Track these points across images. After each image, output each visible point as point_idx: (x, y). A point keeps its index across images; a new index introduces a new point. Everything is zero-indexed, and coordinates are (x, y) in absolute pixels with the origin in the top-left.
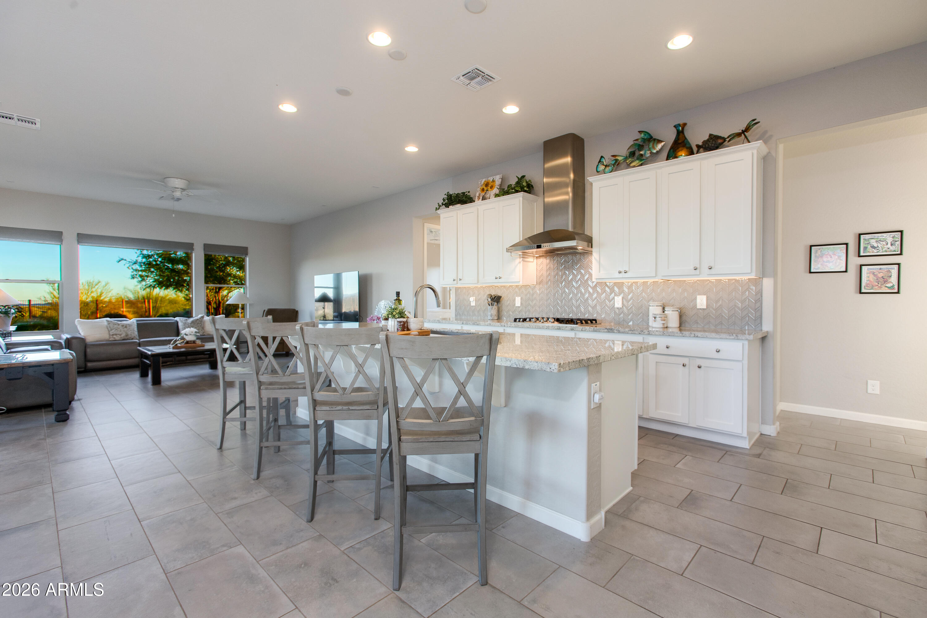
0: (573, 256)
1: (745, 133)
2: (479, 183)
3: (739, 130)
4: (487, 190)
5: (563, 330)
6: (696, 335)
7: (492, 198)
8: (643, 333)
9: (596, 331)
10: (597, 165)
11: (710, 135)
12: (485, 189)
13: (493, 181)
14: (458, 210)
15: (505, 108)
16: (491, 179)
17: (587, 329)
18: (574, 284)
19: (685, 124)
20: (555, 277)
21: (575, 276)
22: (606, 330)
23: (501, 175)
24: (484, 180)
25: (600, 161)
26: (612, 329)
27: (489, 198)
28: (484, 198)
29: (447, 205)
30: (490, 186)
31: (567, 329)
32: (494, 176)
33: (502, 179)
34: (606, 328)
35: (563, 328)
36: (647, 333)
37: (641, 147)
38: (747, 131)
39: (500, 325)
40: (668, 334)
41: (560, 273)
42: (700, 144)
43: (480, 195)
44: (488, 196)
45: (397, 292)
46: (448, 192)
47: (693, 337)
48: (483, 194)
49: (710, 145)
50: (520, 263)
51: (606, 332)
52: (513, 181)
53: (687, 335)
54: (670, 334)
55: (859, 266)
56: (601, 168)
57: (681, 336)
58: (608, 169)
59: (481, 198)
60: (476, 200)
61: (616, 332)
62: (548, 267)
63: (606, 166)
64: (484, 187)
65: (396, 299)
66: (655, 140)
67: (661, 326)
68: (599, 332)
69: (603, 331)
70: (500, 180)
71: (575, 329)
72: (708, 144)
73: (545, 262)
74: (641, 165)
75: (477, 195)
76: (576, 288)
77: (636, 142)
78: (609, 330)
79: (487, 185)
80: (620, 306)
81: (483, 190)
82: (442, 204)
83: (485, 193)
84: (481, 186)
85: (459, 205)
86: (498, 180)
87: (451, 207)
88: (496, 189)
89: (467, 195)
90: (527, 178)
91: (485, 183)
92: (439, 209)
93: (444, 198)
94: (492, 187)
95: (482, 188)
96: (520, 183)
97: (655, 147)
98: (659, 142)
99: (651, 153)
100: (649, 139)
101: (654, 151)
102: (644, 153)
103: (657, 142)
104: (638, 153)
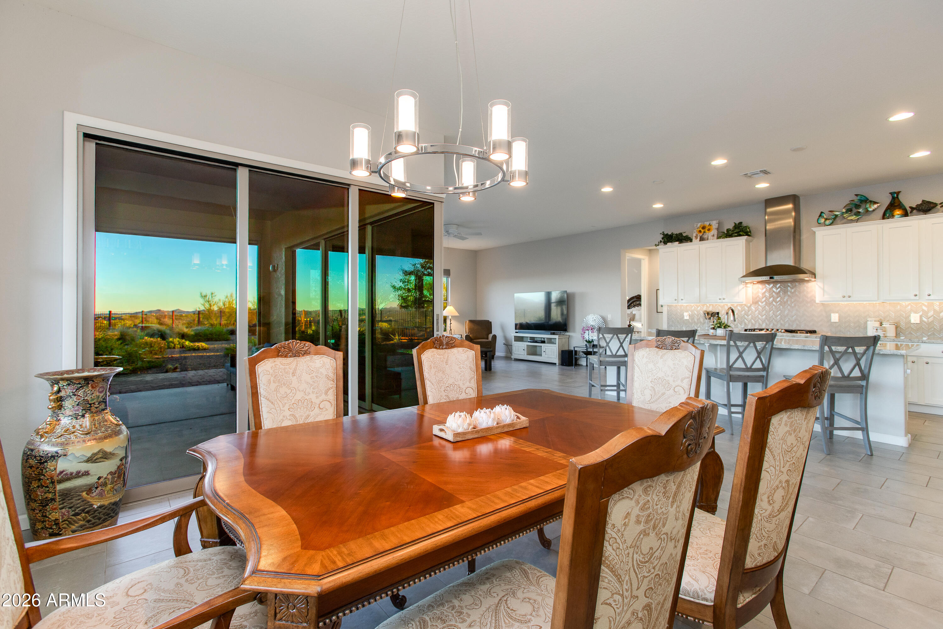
2: (695, 226)
4: (704, 232)
7: (711, 239)
10: (818, 219)
11: (923, 201)
12: (702, 231)
13: (710, 225)
14: (674, 247)
15: (758, 185)
16: (707, 224)
19: (900, 192)
23: (718, 221)
24: (699, 225)
25: (820, 216)
27: (708, 239)
28: (702, 239)
29: (665, 243)
30: (707, 229)
32: (709, 221)
33: (719, 224)
37: (857, 206)
43: (697, 235)
44: (705, 236)
46: (663, 232)
48: (701, 234)
49: (923, 208)
50: (743, 288)
52: (731, 226)
56: (822, 220)
58: (828, 222)
59: (699, 238)
60: (694, 239)
63: (826, 219)
64: (701, 229)
66: (871, 201)
70: (717, 225)
74: (857, 221)
75: (694, 235)
77: (852, 202)
79: (704, 228)
80: (837, 320)
81: (700, 231)
82: (661, 242)
83: (703, 234)
84: (698, 228)
85: (678, 243)
86: (715, 224)
87: (669, 244)
88: (714, 232)
89: (684, 235)
90: (744, 224)
91: (702, 226)
92: (658, 245)
93: (662, 236)
94: (709, 230)
95: (698, 230)
96: (739, 228)
97: (870, 207)
98: (875, 203)
99: (867, 211)
100: (865, 201)
101: (870, 209)
102: (861, 210)
103: (872, 203)
104: (855, 211)
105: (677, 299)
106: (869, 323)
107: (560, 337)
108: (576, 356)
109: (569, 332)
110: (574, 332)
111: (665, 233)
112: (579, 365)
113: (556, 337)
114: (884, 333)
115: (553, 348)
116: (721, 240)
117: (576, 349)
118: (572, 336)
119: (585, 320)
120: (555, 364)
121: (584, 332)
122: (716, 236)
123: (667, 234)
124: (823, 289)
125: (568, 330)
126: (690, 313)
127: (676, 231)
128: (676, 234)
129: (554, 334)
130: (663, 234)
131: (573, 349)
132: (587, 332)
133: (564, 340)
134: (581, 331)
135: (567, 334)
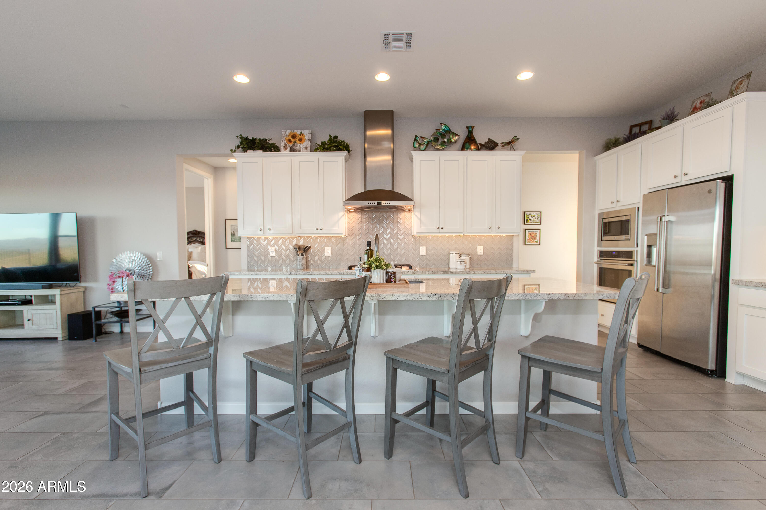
0: (384, 213)
1: (512, 143)
2: (283, 133)
3: (508, 140)
4: (295, 142)
5: (405, 274)
6: (504, 272)
7: (303, 151)
8: (470, 273)
9: (434, 274)
10: (414, 142)
11: (489, 139)
12: (293, 140)
13: (301, 134)
15: (377, 75)
16: (298, 132)
17: (427, 272)
18: (385, 236)
19: (474, 127)
20: (366, 230)
21: (385, 230)
22: (442, 273)
23: (310, 130)
24: (288, 132)
25: (415, 140)
26: (447, 271)
27: (299, 151)
28: (292, 150)
29: (245, 150)
30: (298, 138)
31: (408, 273)
32: (301, 129)
33: (312, 134)
34: (442, 271)
35: (405, 273)
36: (473, 273)
37: (443, 136)
38: (513, 142)
39: (339, 274)
40: (487, 273)
41: (372, 226)
42: (483, 143)
44: (297, 148)
45: (368, 242)
46: (241, 135)
47: (503, 273)
48: (291, 145)
49: (490, 146)
50: (343, 216)
51: (442, 274)
52: (326, 139)
53: (499, 273)
54: (488, 273)
55: (525, 230)
56: (417, 145)
57: (495, 274)
58: (422, 147)
59: (289, 149)
60: (282, 149)
61: (450, 273)
62: (360, 220)
63: (420, 144)
64: (290, 138)
65: (368, 250)
66: (453, 133)
67: (464, 268)
68: (437, 274)
69: (440, 273)
70: (310, 135)
71: (416, 273)
72: (489, 145)
73: (356, 216)
74: (443, 149)
75: (283, 144)
76: (386, 240)
77: (438, 131)
78: (445, 272)
79: (294, 137)
80: (424, 254)
81: (290, 141)
82: (238, 147)
83: (293, 145)
84: (286, 136)
85: (262, 151)
86: (307, 133)
87: (250, 152)
88: (307, 143)
89: (271, 142)
90: (340, 138)
91: (291, 134)
92: (235, 151)
93: (240, 140)
94: (300, 140)
95: (287, 138)
96: (335, 142)
97: (453, 138)
98: (456, 135)
99: (451, 142)
100: (449, 132)
101: (453, 140)
102: (446, 140)
103: (454, 134)
104: (441, 140)
105: (262, 228)
106: (451, 255)
107: (63, 293)
108: (98, 322)
109: (85, 281)
110: (95, 280)
111: (244, 136)
112: (106, 333)
113: (56, 292)
114: (465, 265)
115: (51, 311)
116: (318, 153)
117: (97, 309)
118: (91, 288)
119: (114, 260)
120: (56, 338)
121: (114, 282)
122: (309, 149)
123: (247, 138)
124: (421, 220)
125: (82, 279)
126: (277, 248)
127: (259, 136)
128: (260, 140)
129: (50, 287)
130: (241, 137)
131: (91, 309)
132: (120, 280)
133: (73, 296)
134: (108, 281)
135: (83, 284)
